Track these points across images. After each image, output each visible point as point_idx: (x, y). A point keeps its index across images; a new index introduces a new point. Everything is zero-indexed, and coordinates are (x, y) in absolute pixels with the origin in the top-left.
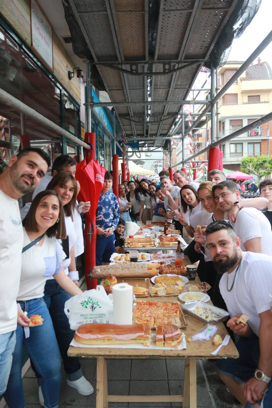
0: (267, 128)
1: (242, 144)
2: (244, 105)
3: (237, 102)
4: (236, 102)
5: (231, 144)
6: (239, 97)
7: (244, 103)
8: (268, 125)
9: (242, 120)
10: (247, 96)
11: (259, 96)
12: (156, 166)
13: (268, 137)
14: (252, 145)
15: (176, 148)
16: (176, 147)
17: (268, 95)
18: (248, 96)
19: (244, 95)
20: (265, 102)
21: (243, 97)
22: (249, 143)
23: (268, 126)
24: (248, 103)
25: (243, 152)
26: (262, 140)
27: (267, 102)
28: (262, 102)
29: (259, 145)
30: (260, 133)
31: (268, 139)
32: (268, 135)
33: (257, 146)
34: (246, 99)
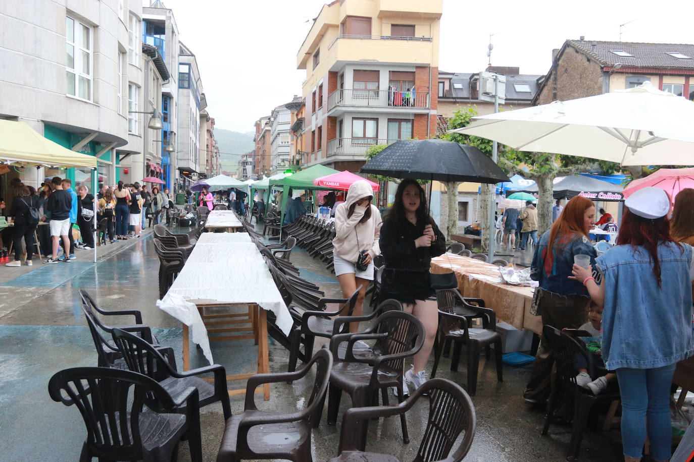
0: (427, 92)
1: (377, 120)
2: (383, 41)
3: (370, 34)
4: (368, 34)
5: (354, 118)
6: (375, 24)
7: (383, 38)
8: (427, 85)
9: (379, 71)
10: (390, 25)
11: (414, 26)
12: (244, 162)
13: (428, 109)
14: (396, 125)
15: (270, 131)
16: (270, 128)
17: (430, 26)
18: (393, 25)
19: (384, 21)
20: (424, 39)
21: (381, 25)
22: (390, 120)
23: (429, 88)
24: (391, 38)
25: (377, 137)
26: (416, 115)
27: (429, 40)
28: (419, 39)
29: (409, 125)
30: (412, 101)
31: (427, 115)
32: (427, 107)
33: (406, 128)
34: (387, 31)
